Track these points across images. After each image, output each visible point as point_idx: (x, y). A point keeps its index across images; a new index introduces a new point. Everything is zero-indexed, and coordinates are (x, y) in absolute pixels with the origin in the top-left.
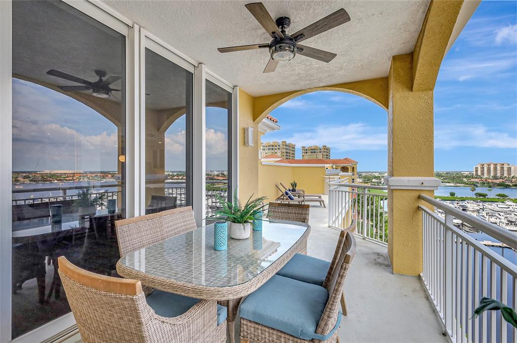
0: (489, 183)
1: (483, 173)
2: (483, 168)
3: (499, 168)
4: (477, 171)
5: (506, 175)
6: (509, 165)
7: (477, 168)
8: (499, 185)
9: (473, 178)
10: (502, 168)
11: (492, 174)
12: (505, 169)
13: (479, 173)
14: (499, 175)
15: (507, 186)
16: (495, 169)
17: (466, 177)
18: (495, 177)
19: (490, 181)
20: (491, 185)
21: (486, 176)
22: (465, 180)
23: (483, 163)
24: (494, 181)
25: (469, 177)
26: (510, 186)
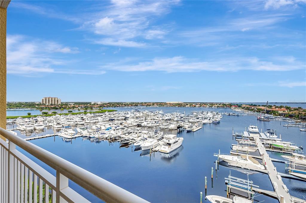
0: (49, 107)
1: (46, 103)
2: (46, 100)
3: (53, 100)
4: (43, 101)
5: (56, 103)
6: (57, 98)
7: (43, 100)
8: (53, 108)
9: (41, 105)
10: (55, 100)
11: (50, 103)
12: (56, 100)
13: (44, 103)
14: (53, 103)
15: (57, 109)
16: (52, 100)
17: (37, 105)
18: (52, 105)
19: (49, 106)
20: (50, 108)
21: (47, 104)
22: (37, 106)
23: (46, 97)
24: (51, 106)
25: (39, 105)
26: (58, 108)
